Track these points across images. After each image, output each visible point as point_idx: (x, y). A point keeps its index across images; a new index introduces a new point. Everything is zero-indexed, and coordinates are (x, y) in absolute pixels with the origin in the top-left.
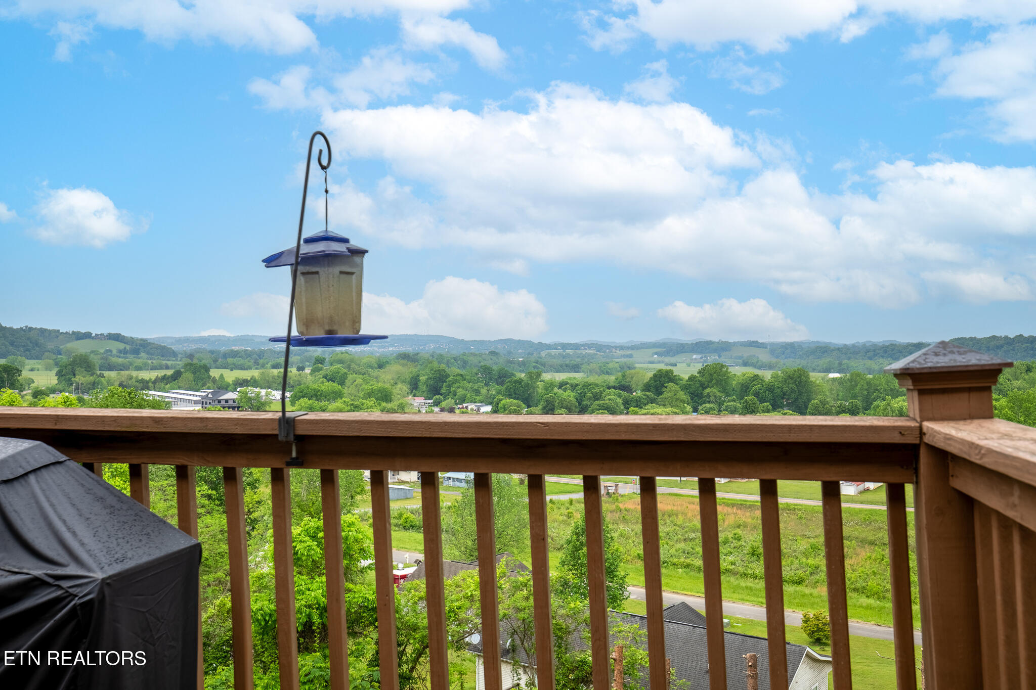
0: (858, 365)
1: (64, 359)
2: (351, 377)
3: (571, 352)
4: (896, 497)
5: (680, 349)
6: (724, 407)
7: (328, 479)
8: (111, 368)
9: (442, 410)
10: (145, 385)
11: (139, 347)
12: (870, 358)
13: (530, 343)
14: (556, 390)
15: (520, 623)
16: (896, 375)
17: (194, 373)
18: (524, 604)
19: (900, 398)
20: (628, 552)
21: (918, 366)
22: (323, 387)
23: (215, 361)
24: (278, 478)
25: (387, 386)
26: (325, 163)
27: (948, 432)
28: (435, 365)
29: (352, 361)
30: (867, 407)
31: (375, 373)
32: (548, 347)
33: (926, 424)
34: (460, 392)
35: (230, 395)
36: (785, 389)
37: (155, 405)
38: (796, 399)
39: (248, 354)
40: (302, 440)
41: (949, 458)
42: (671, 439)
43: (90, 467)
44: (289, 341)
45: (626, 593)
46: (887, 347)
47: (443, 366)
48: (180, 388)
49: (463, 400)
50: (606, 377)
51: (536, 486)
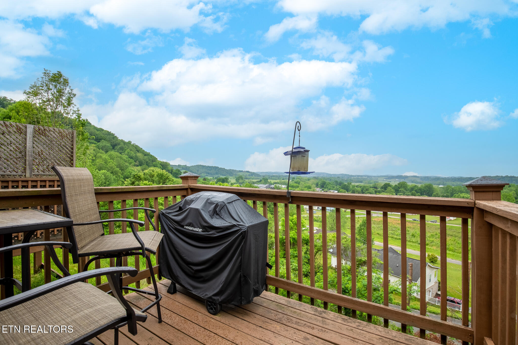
0: (449, 183)
1: (237, 176)
2: (301, 182)
3: (360, 177)
4: (465, 222)
5: (393, 177)
6: (405, 194)
7: (298, 207)
8: (247, 179)
9: (324, 191)
10: (254, 183)
11: (253, 174)
12: (453, 181)
13: (348, 175)
14: (355, 187)
15: (343, 248)
16: (466, 186)
17: (264, 180)
18: (345, 243)
19: (463, 194)
20: (375, 232)
21: (475, 184)
22: (294, 185)
23: (269, 178)
24: (286, 206)
25: (310, 185)
26: (299, 129)
27: (485, 204)
28: (323, 180)
29: (302, 178)
30: (452, 196)
31: (307, 181)
32: (354, 176)
33: (477, 201)
34: (329, 187)
35: (272, 186)
36: (425, 189)
37: (256, 187)
38: (428, 193)
39: (277, 176)
40: (292, 197)
41: (485, 212)
42: (393, 202)
43: (245, 201)
44: (290, 173)
45: (374, 243)
46: (459, 178)
47: (325, 180)
48: (261, 184)
49: (330, 189)
50: (370, 185)
51: (353, 212)
